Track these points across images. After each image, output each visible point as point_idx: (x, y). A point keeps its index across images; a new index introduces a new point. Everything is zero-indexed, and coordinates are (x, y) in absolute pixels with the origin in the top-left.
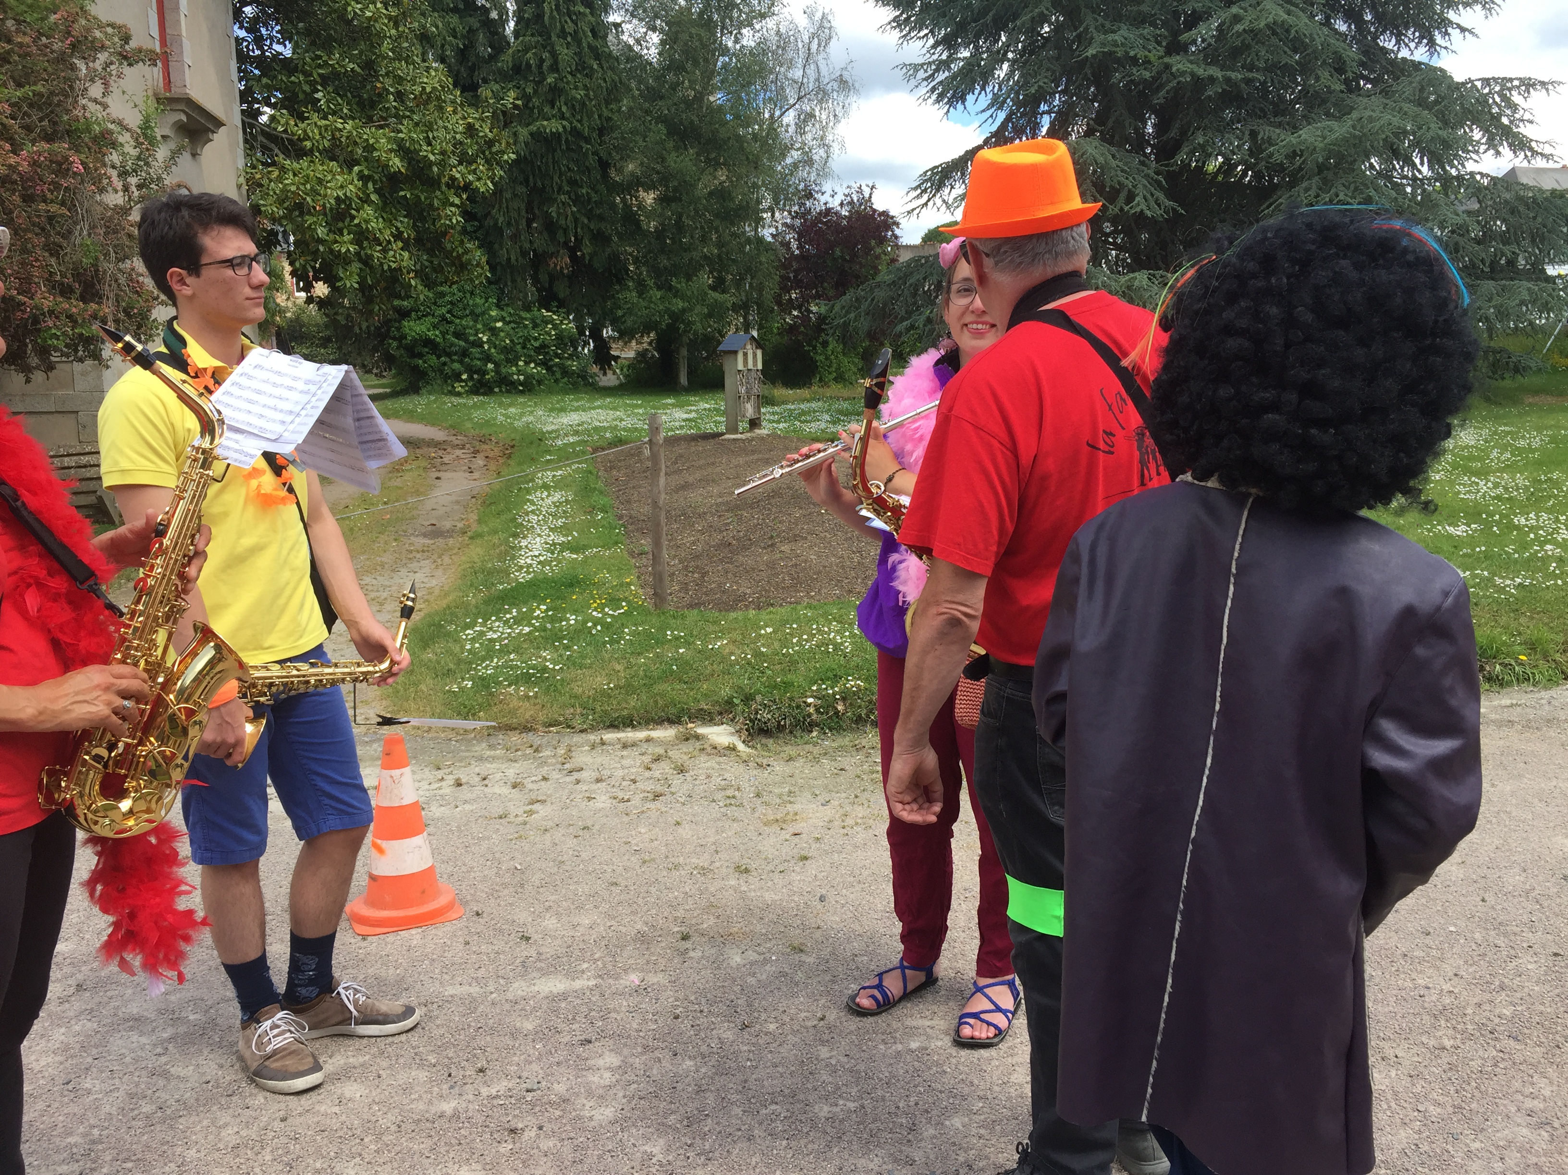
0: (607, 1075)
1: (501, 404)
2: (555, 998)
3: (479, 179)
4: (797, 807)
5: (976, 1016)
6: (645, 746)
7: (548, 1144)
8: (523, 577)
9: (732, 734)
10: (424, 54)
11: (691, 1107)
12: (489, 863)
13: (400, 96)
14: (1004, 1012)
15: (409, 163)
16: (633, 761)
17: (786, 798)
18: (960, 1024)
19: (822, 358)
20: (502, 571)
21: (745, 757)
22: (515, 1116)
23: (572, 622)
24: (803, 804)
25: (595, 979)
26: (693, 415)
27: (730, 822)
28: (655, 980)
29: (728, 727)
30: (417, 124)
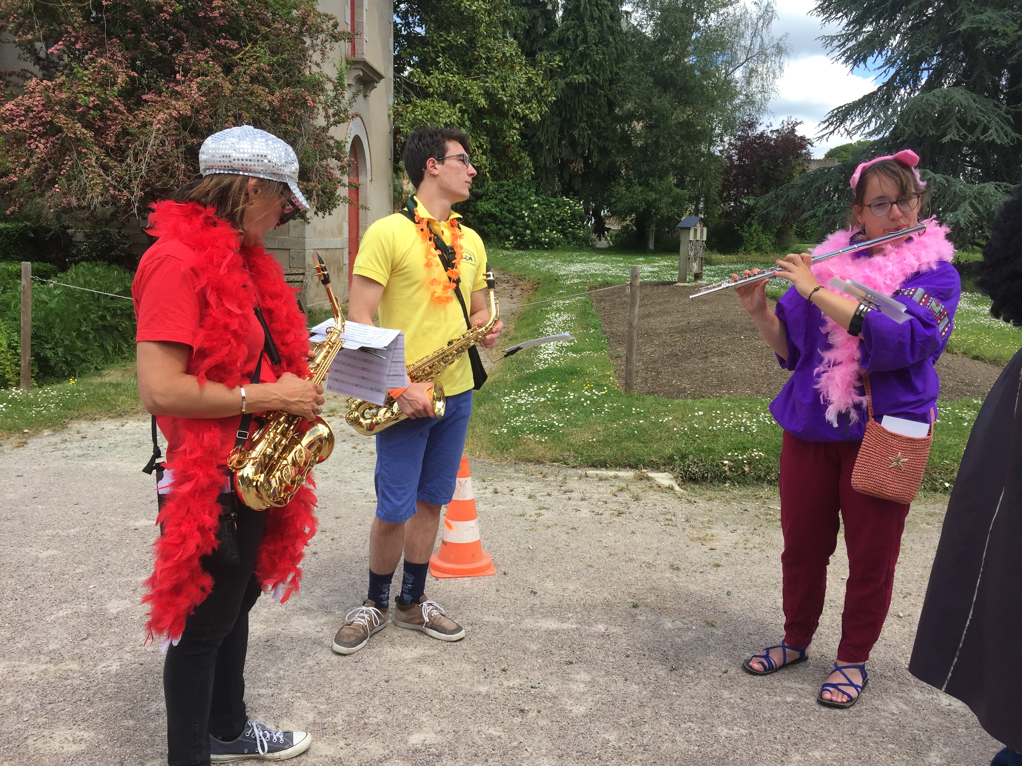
0: (582, 686)
1: (533, 256)
2: (550, 632)
3: (532, 113)
4: (714, 531)
5: (835, 686)
6: (614, 481)
7: (543, 722)
8: (541, 366)
9: (671, 479)
10: (504, 32)
11: (635, 715)
12: (512, 543)
13: (488, 60)
14: (856, 687)
15: (490, 102)
16: (605, 490)
17: (706, 525)
18: (823, 690)
19: (747, 235)
20: (528, 362)
21: (679, 495)
22: (523, 702)
23: (572, 397)
24: (718, 529)
25: (576, 623)
26: (656, 269)
27: (667, 536)
28: (615, 631)
29: (669, 474)
30: (497, 78)
